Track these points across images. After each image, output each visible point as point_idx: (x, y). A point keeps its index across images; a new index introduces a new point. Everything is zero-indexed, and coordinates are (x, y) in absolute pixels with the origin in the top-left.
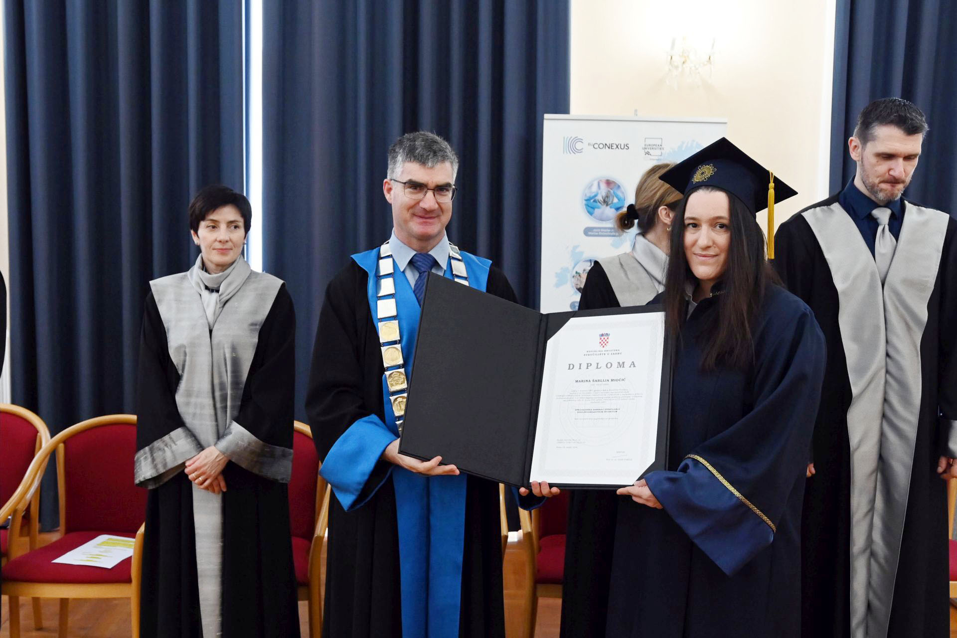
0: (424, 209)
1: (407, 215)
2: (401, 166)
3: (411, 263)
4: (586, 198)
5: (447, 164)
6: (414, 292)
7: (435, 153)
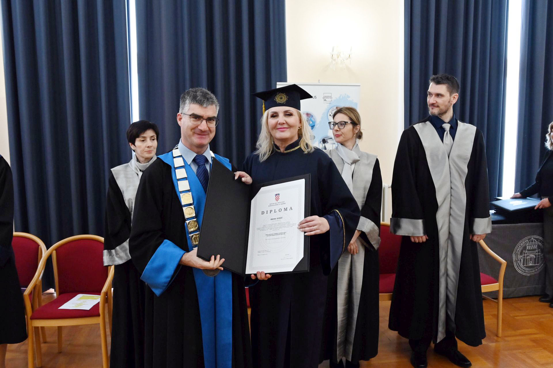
0: (201, 130)
1: (191, 133)
2: (188, 106)
3: (194, 161)
5: (214, 106)
6: (197, 176)
7: (208, 99)
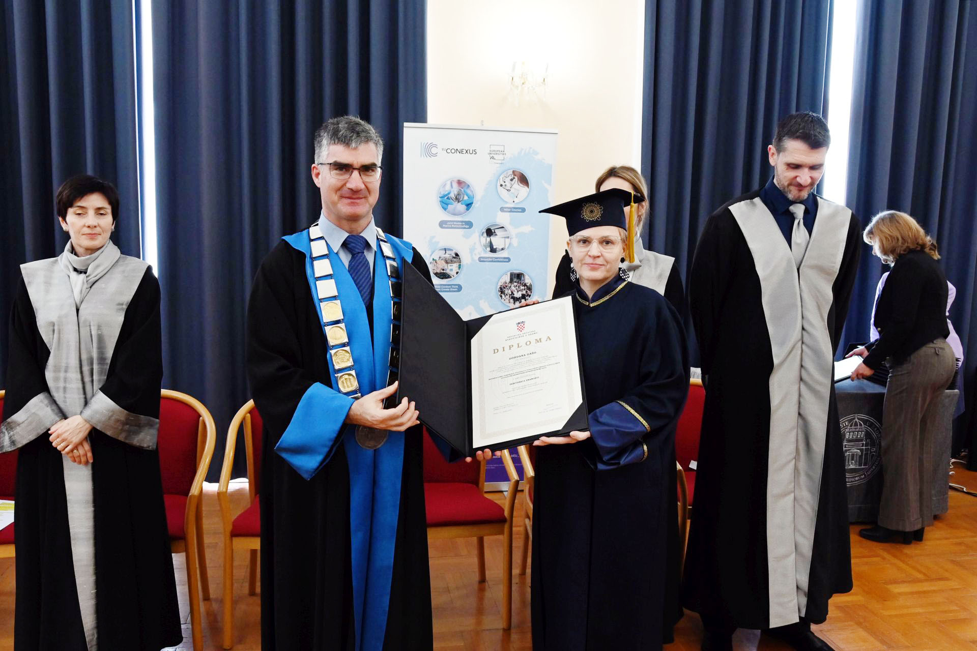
4: (441, 196)
6: (349, 271)
7: (358, 134)
